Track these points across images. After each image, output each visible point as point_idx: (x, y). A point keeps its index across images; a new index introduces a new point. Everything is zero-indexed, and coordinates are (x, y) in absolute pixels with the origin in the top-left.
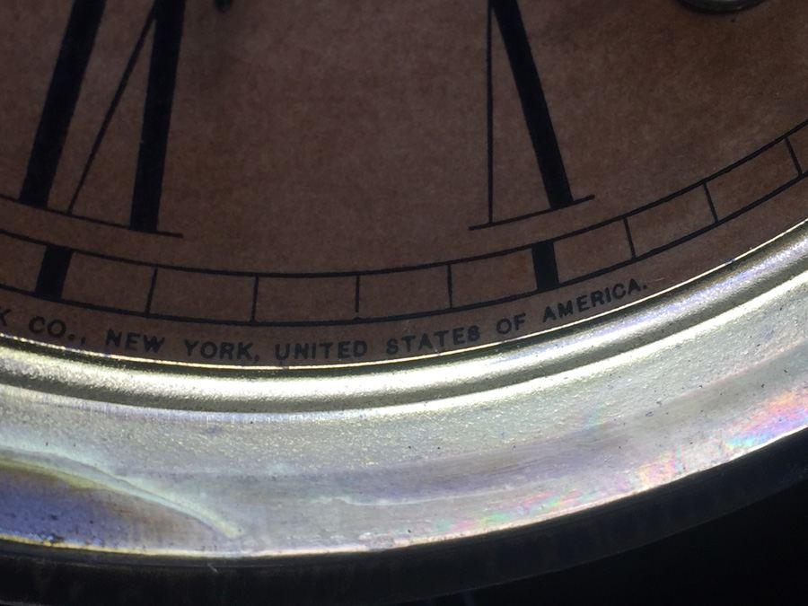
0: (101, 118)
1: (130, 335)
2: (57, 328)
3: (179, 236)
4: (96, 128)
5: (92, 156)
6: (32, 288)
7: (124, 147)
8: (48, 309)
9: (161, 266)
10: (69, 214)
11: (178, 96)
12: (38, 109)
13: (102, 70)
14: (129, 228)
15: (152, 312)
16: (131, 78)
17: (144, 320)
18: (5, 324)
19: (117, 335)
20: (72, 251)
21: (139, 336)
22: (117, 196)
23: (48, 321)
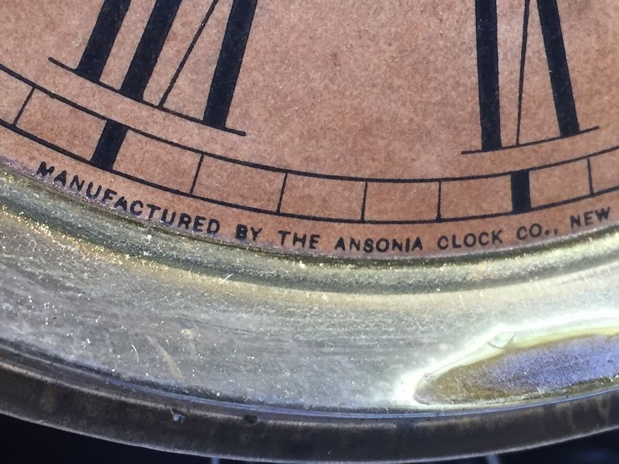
0: (518, 67)
1: (586, 214)
2: (536, 230)
3: (596, 128)
4: (517, 75)
5: (520, 98)
6: (510, 209)
7: (540, 81)
8: (526, 219)
9: (591, 156)
10: (518, 145)
11: (564, 26)
12: (475, 79)
13: (508, 32)
14: (562, 137)
15: (595, 191)
16: (529, 29)
17: (591, 200)
18: (501, 242)
19: (576, 218)
20: (528, 170)
21: (591, 212)
22: (545, 117)
23: (528, 227)
